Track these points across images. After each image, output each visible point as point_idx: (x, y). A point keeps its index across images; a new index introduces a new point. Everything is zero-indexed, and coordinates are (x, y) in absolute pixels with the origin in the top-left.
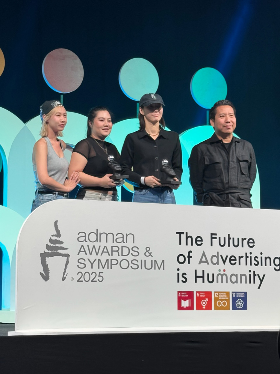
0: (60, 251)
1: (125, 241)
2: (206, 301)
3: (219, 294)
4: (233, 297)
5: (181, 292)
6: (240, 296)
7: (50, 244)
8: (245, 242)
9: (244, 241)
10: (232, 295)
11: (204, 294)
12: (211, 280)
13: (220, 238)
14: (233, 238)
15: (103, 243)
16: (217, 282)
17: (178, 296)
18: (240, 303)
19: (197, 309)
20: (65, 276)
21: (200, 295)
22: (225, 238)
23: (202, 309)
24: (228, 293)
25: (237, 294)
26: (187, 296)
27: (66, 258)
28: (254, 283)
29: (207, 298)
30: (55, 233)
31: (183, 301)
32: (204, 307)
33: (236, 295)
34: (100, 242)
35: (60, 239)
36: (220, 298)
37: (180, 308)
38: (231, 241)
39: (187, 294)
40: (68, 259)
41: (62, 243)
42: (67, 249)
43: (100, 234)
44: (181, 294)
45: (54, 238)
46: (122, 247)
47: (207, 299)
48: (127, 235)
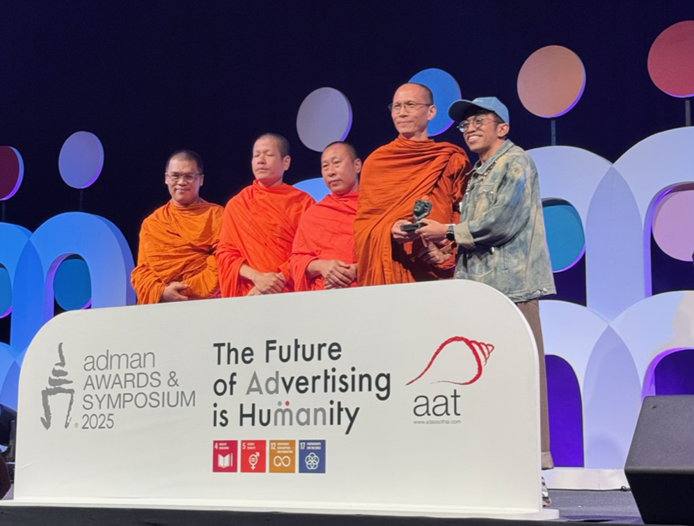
0: (64, 386)
1: (142, 365)
2: (256, 456)
3: (279, 444)
4: (300, 451)
5: (219, 442)
6: (313, 448)
7: (53, 377)
8: (325, 350)
9: (323, 348)
10: (300, 445)
11: (253, 444)
12: (265, 420)
13: (281, 347)
14: (304, 346)
15: (114, 371)
16: (276, 424)
17: (214, 449)
18: (312, 461)
19: (243, 470)
20: (68, 421)
21: (247, 446)
22: (289, 347)
23: (250, 471)
24: (292, 443)
25: (309, 444)
26: (227, 448)
27: (70, 395)
28: (339, 423)
29: (258, 451)
30: (59, 361)
31: (220, 457)
32: (253, 468)
33: (306, 446)
34: (111, 368)
35: (64, 369)
36: (279, 452)
37: (217, 468)
38: (300, 350)
39: (227, 446)
40: (72, 397)
41: (65, 374)
42: (71, 382)
43: (111, 358)
44: (219, 446)
45: (58, 368)
46: (139, 374)
47: (258, 454)
48: (145, 355)
